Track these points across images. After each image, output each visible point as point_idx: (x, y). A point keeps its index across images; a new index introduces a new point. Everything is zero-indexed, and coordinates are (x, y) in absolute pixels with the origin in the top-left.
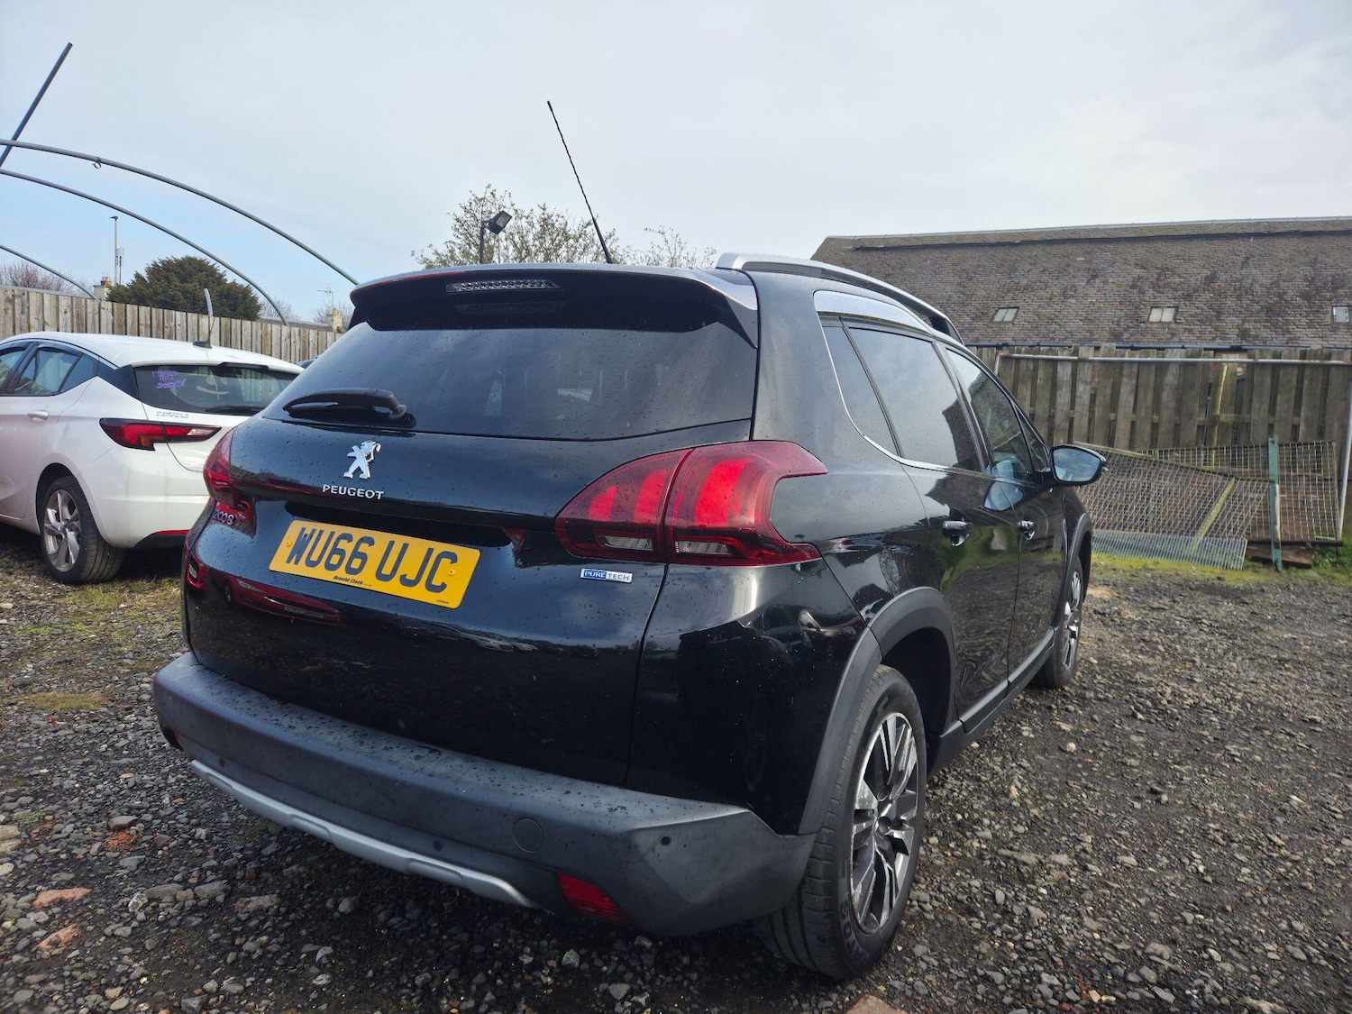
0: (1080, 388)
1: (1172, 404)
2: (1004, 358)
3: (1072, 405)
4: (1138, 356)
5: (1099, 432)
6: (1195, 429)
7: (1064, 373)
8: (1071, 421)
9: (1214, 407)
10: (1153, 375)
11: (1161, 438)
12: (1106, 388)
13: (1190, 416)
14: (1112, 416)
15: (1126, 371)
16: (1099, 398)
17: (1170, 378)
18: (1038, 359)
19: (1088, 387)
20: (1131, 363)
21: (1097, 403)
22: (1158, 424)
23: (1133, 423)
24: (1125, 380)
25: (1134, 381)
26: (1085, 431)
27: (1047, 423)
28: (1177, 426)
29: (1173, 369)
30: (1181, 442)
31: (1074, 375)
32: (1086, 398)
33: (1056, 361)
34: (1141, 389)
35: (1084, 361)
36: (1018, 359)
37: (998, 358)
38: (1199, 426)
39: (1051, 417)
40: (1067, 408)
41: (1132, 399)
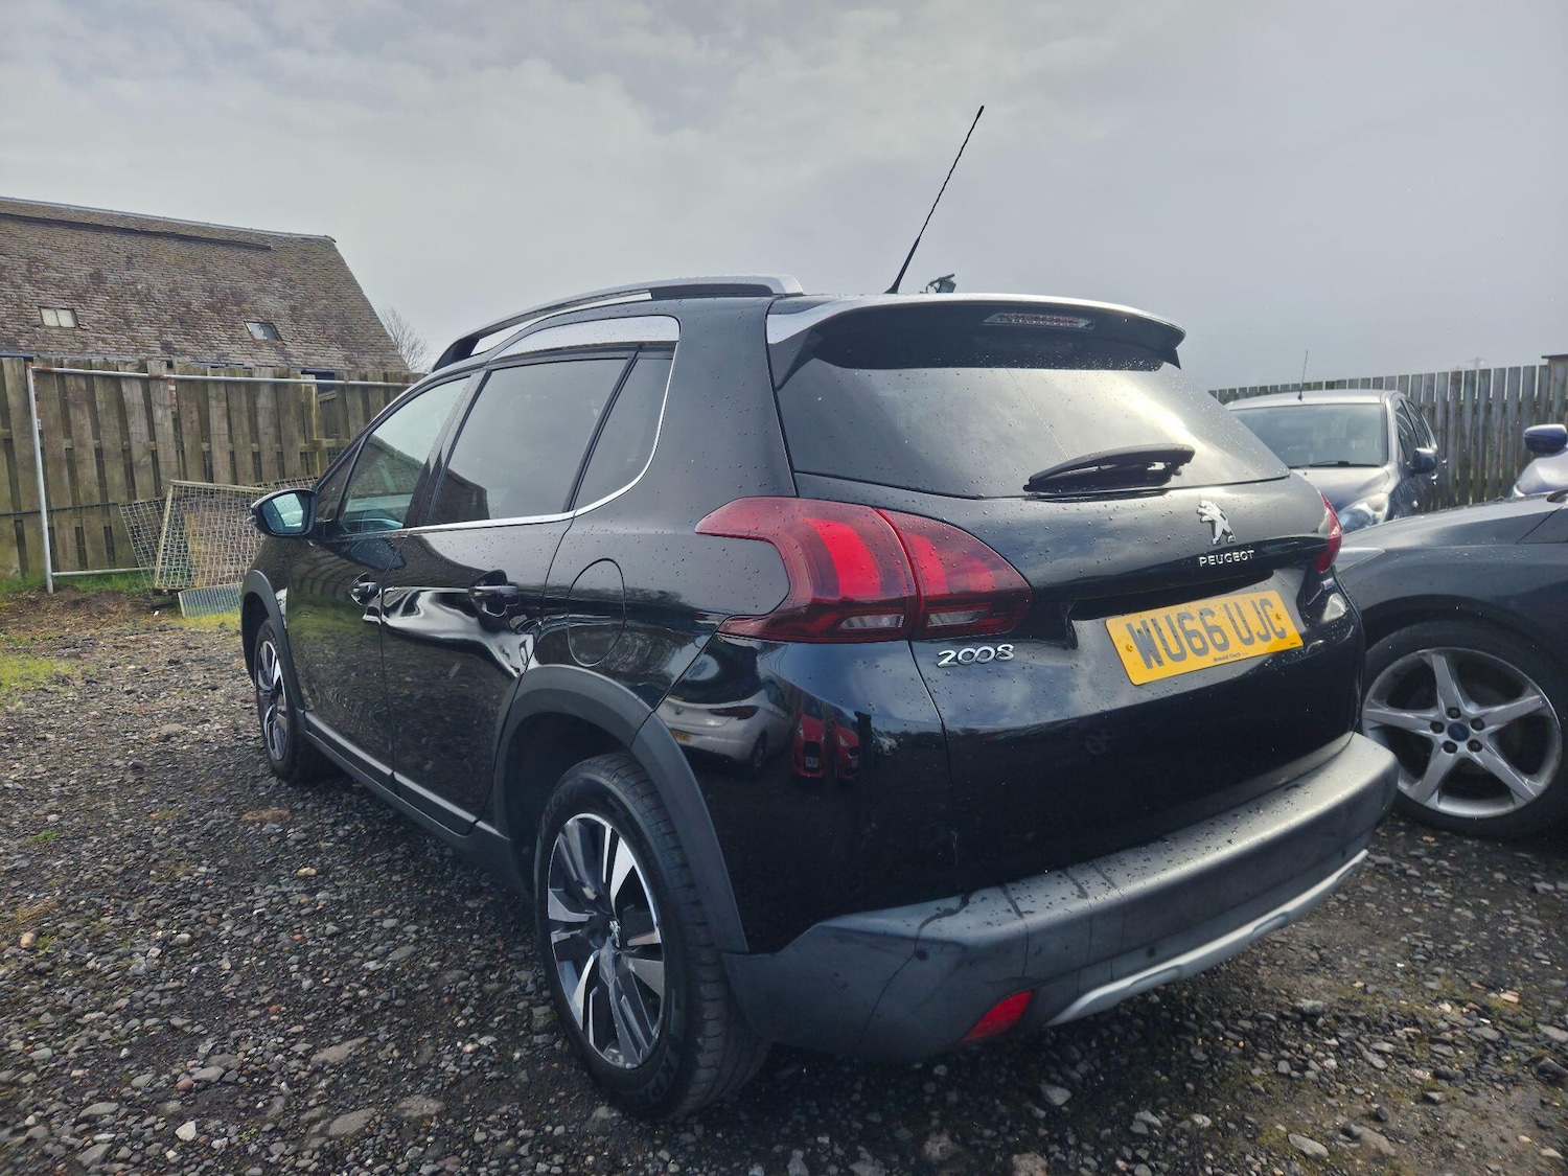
0: (159, 413)
1: (271, 430)
2: (37, 373)
3: (152, 436)
4: (222, 374)
5: (194, 467)
6: (299, 456)
7: (133, 394)
8: (154, 454)
9: (311, 432)
10: (244, 398)
11: (265, 467)
12: (191, 412)
13: (291, 443)
14: (205, 446)
15: (212, 392)
16: (186, 426)
17: (264, 401)
18: (92, 375)
19: (169, 412)
20: (217, 382)
21: (184, 431)
22: (259, 453)
23: (232, 453)
24: (213, 403)
25: (225, 404)
26: (174, 466)
27: (121, 459)
28: (280, 455)
29: (265, 392)
30: (287, 472)
31: (147, 395)
32: (169, 424)
33: (118, 378)
34: (234, 414)
35: (158, 378)
36: (62, 375)
37: (30, 372)
38: (301, 453)
39: (127, 452)
40: (146, 439)
41: (225, 425)
